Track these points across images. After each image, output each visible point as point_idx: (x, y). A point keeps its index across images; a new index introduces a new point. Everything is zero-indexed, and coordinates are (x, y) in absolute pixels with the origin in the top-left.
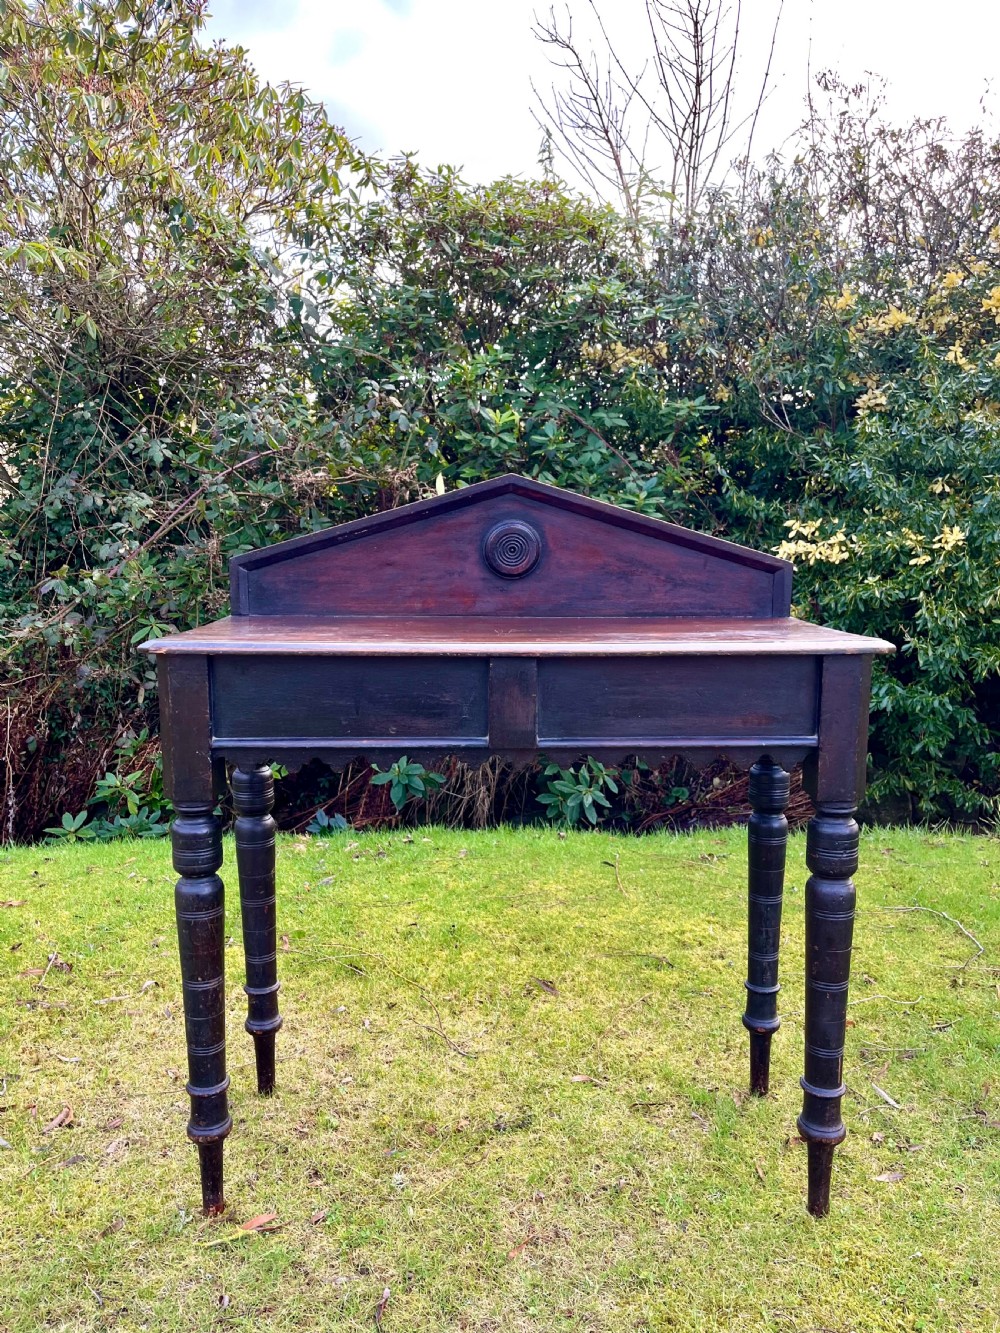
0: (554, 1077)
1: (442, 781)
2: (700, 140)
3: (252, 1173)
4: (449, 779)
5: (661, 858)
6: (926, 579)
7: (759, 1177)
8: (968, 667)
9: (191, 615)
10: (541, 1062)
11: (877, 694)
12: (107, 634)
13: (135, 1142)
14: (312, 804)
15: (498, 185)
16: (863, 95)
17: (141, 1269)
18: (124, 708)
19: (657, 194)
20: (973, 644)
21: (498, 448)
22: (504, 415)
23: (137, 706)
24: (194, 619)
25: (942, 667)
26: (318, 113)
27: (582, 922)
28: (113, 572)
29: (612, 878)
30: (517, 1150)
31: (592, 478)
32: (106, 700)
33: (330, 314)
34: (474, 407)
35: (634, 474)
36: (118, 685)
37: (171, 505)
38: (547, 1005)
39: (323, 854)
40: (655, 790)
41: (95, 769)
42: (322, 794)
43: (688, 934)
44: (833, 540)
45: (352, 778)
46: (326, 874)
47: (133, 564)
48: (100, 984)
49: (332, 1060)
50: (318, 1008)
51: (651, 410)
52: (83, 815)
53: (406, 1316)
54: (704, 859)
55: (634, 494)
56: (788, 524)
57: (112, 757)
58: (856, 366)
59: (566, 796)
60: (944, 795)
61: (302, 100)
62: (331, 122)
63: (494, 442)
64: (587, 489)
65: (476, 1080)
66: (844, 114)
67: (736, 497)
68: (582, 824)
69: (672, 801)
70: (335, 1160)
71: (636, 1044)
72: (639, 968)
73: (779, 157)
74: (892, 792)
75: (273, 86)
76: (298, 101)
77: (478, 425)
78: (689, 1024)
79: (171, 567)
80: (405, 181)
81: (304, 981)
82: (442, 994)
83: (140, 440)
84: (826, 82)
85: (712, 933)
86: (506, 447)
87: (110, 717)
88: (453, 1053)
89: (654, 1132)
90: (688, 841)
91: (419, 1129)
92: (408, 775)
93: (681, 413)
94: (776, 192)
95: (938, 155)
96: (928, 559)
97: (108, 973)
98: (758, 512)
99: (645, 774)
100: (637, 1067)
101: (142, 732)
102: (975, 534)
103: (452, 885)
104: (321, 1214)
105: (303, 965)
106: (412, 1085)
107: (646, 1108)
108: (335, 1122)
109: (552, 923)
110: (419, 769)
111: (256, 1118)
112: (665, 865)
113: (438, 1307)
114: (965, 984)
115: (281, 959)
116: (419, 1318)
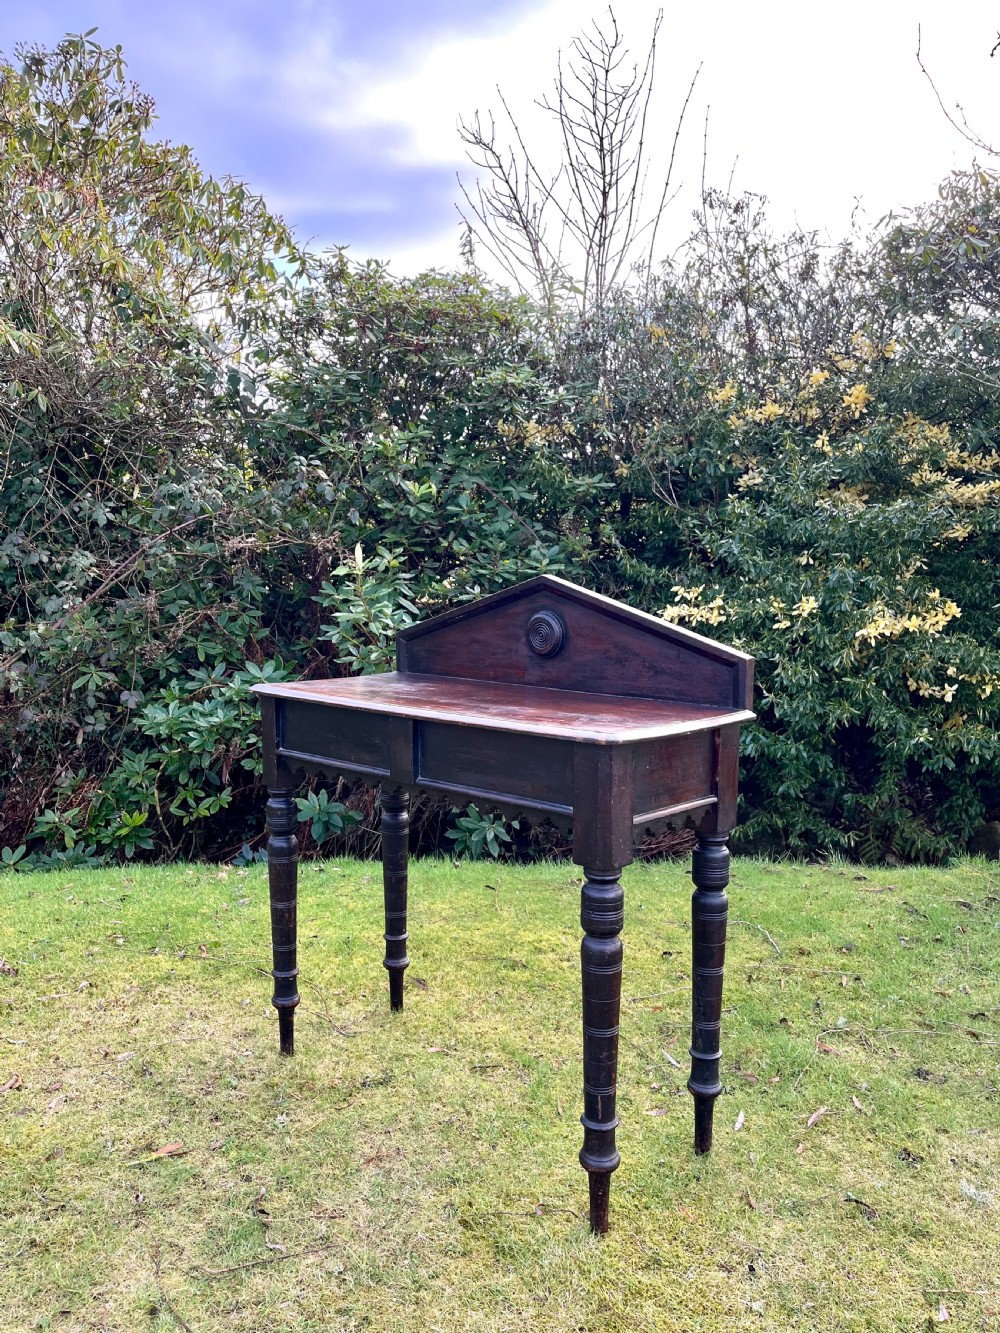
0: (415, 1049)
1: (361, 818)
2: (607, 240)
3: (165, 1118)
4: (367, 816)
5: (537, 883)
6: (786, 641)
7: (559, 1114)
8: (821, 719)
9: (129, 664)
10: (406, 1038)
11: (744, 742)
12: (49, 680)
13: (72, 1100)
14: (240, 840)
15: (424, 277)
16: (745, 212)
17: (76, 1181)
18: (63, 749)
19: (566, 288)
20: (828, 698)
21: (417, 516)
22: (423, 487)
23: (75, 748)
24: (132, 667)
25: (797, 719)
26: (258, 204)
28: (57, 625)
29: (491, 898)
30: (377, 1099)
31: (502, 545)
32: (46, 742)
33: (267, 385)
34: (396, 479)
35: (538, 543)
36: (58, 727)
37: (113, 563)
38: (418, 998)
39: (243, 880)
41: (34, 806)
42: (250, 831)
43: (544, 943)
44: (711, 605)
46: (243, 897)
47: (76, 616)
48: (42, 985)
49: (237, 1040)
50: (228, 1001)
51: (556, 485)
52: (22, 849)
53: (277, 1206)
54: (572, 883)
55: (537, 561)
56: (674, 589)
57: (51, 795)
58: (735, 451)
59: (471, 831)
60: (808, 831)
61: (242, 192)
62: (270, 211)
63: (412, 512)
64: (498, 554)
65: (351, 1052)
67: (629, 564)
68: (485, 855)
70: (233, 1108)
71: (483, 1025)
72: (498, 969)
73: (672, 263)
74: (764, 830)
75: (215, 179)
76: (239, 193)
77: (397, 494)
78: (531, 1010)
79: (112, 620)
80: (336, 273)
81: (217, 982)
82: (331, 990)
83: (86, 504)
85: (565, 942)
86: (424, 516)
87: (49, 758)
88: (335, 1034)
89: (485, 1086)
91: (301, 1088)
92: (328, 813)
93: (580, 489)
94: (670, 295)
95: (808, 271)
96: (788, 624)
97: (49, 976)
98: (648, 578)
100: (482, 1041)
101: (80, 772)
102: (827, 603)
103: (352, 905)
104: (218, 1144)
105: (217, 969)
106: (299, 1057)
107: (483, 1069)
108: (234, 1083)
109: (433, 935)
110: (339, 807)
111: (171, 1081)
112: (539, 888)
113: (301, 1200)
114: (758, 979)
115: (199, 964)
116: (286, 1207)
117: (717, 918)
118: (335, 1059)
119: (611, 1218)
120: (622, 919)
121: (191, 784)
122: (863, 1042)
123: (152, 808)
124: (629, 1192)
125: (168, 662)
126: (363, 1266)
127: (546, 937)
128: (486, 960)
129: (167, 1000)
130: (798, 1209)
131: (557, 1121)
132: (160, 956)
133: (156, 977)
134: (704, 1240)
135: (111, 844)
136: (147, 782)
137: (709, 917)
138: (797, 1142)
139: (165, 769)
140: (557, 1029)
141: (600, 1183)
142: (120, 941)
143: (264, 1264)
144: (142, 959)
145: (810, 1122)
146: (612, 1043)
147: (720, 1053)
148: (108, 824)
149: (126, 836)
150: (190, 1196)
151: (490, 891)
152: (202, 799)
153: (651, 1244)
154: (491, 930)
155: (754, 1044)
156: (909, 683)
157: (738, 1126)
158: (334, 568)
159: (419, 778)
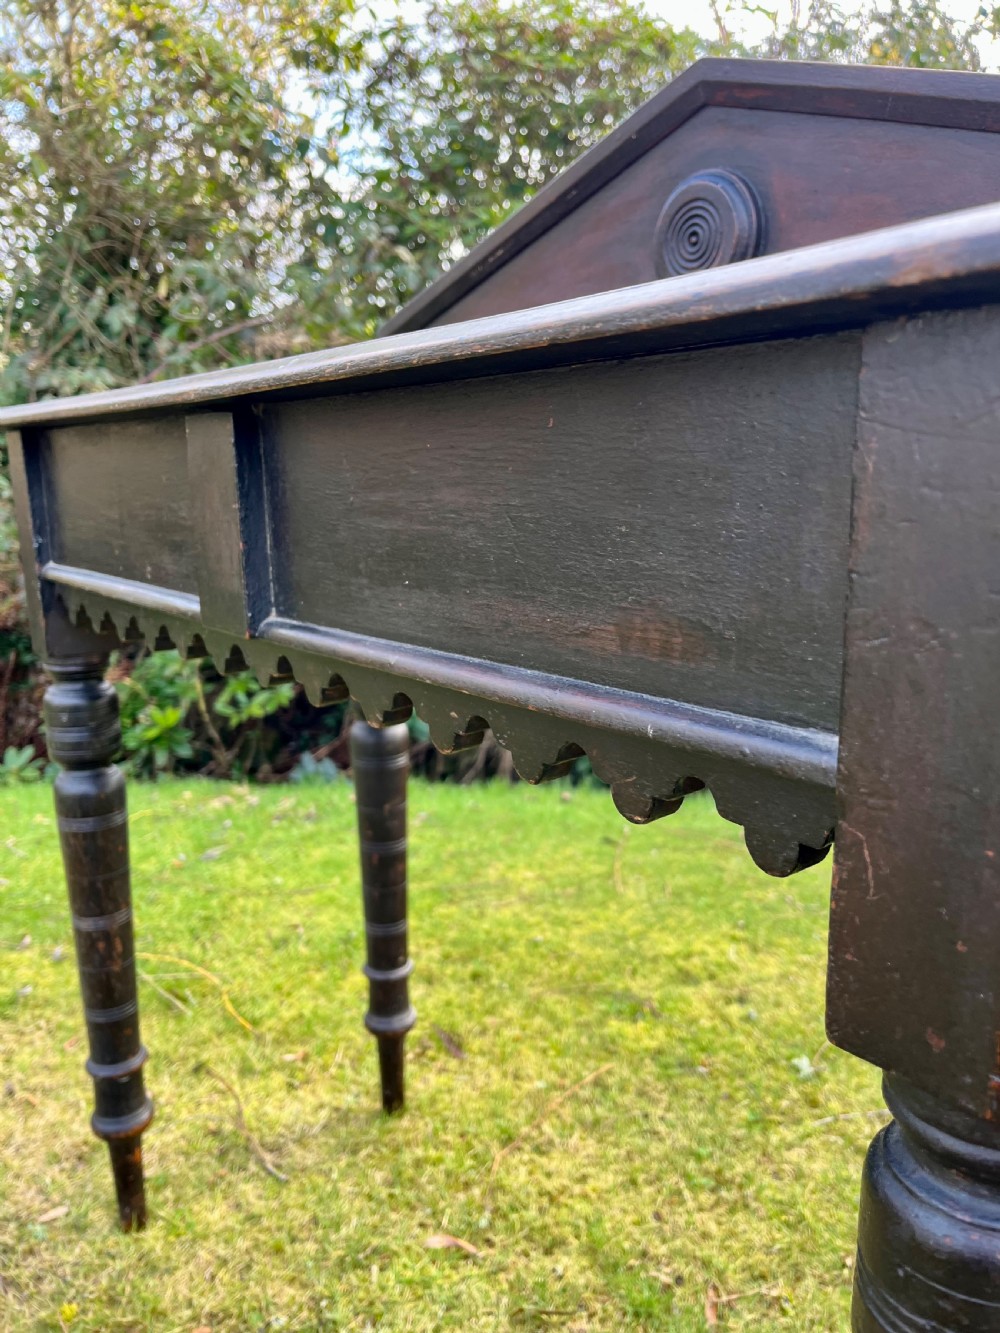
27: (543, 932)
38: (442, 1079)
72: (605, 1016)
85: (734, 958)
123: (194, 702)
127: (699, 946)
128: (583, 992)
135: (138, 749)
136: (187, 672)
148: (136, 722)
149: (156, 739)
151: (607, 848)
152: (255, 693)
154: (602, 927)
159: (273, 617)
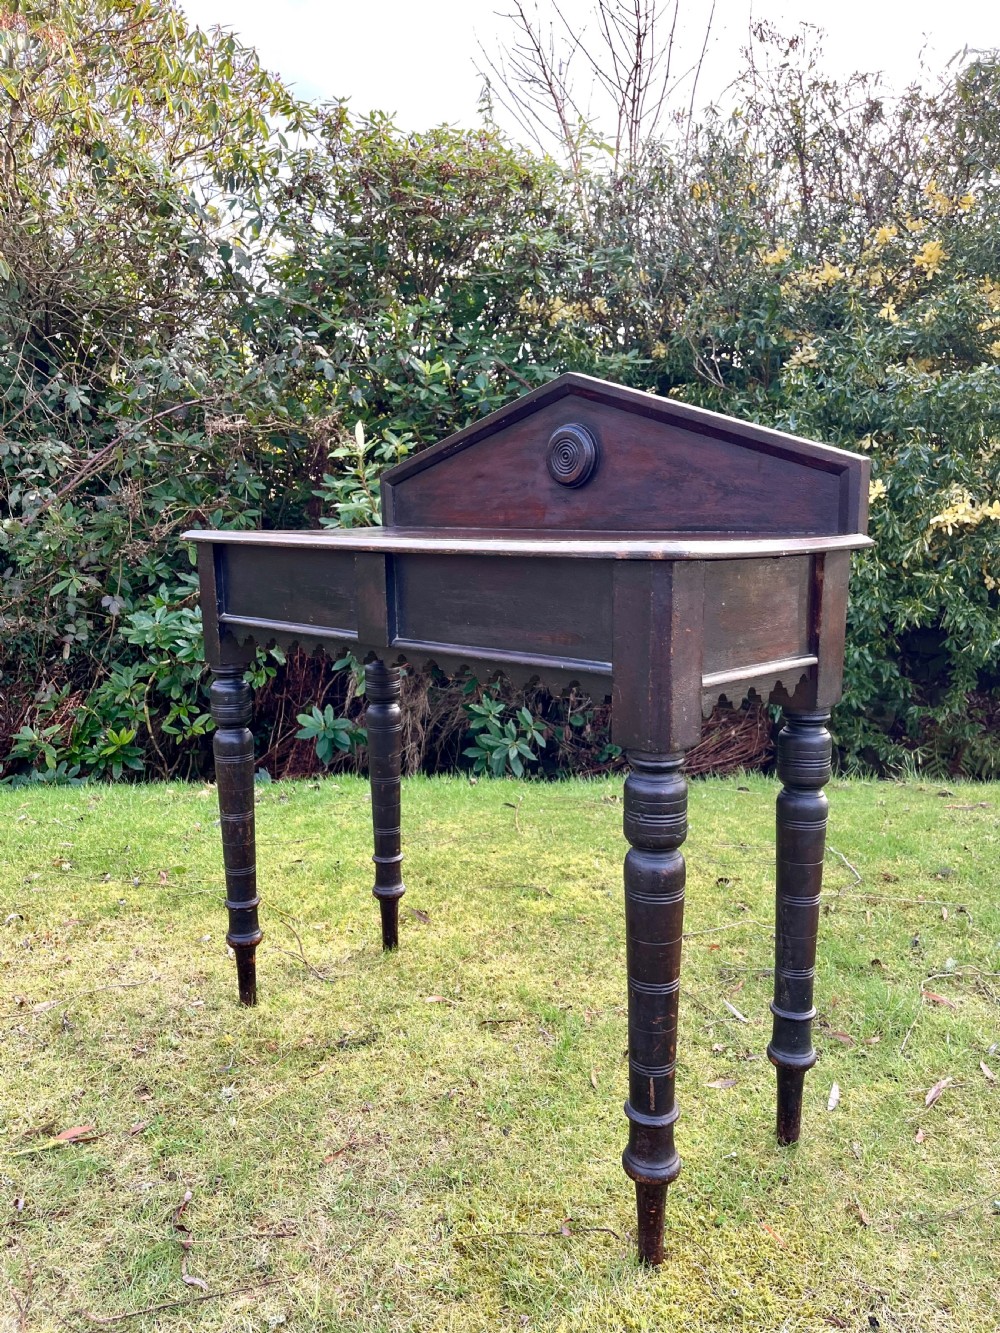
0: (409, 998)
2: (642, 94)
3: (78, 1088)
5: (564, 800)
7: (592, 1086)
8: (889, 620)
9: (114, 568)
10: (399, 984)
12: (25, 586)
15: (435, 133)
16: (800, 47)
18: (49, 664)
19: (595, 145)
20: (895, 597)
21: (428, 400)
22: (435, 367)
23: (61, 662)
24: (118, 573)
25: (862, 619)
26: (250, 57)
27: (471, 857)
28: (25, 520)
29: (510, 817)
30: (356, 1065)
32: (29, 656)
33: (265, 265)
34: (404, 357)
36: (42, 641)
37: (91, 454)
38: (417, 934)
40: (589, 747)
41: (17, 726)
43: (573, 868)
45: (282, 735)
49: (188, 986)
50: (184, 938)
51: (586, 364)
53: (204, 1217)
54: (606, 800)
57: (35, 713)
58: (789, 321)
59: (492, 749)
60: (867, 748)
61: (232, 44)
62: (264, 66)
63: (424, 394)
65: (329, 1002)
66: (784, 66)
68: (506, 770)
69: (605, 757)
70: (168, 1076)
71: (497, 967)
72: (517, 898)
73: (717, 110)
75: (203, 29)
76: (229, 45)
77: (408, 376)
78: (556, 949)
79: (92, 518)
80: (334, 125)
81: (176, 914)
82: (313, 924)
83: (58, 387)
84: (760, 32)
85: (597, 866)
86: (436, 399)
87: (33, 673)
88: (312, 978)
89: (498, 1047)
90: (597, 787)
91: (259, 1048)
92: (334, 730)
93: (614, 367)
94: (714, 145)
95: (874, 112)
99: (579, 730)
100: (495, 988)
101: (64, 688)
102: (897, 486)
103: (346, 826)
104: (141, 1126)
105: (176, 899)
106: (263, 1007)
107: (495, 1026)
108: (175, 1042)
109: (439, 858)
110: (344, 723)
111: (96, 1040)
112: (567, 806)
113: (240, 1209)
114: (837, 910)
115: (155, 894)
116: (217, 1218)
117: (813, 827)
118: (307, 1011)
119: (668, 1242)
120: (685, 825)
121: (184, 699)
122: (980, 990)
123: (143, 725)
124: (691, 1201)
125: (158, 567)
126: (313, 1315)
127: (574, 860)
128: (502, 888)
129: (110, 936)
130: (926, 1226)
131: (590, 1095)
132: (111, 883)
133: (100, 909)
134: (801, 1279)
135: (97, 764)
136: (136, 698)
137: (802, 826)
138: (915, 1128)
139: (155, 682)
140: (589, 973)
141: (651, 1198)
142: (66, 866)
143: (174, 1309)
144: (88, 887)
145: (928, 1099)
146: (670, 1003)
147: (813, 1012)
148: (93, 742)
149: (112, 756)
150: (90, 1200)
151: (508, 809)
152: (197, 716)
153: (727, 1284)
154: (510, 853)
155: (842, 992)
156: (986, 581)
157: (832, 1103)
158: (332, 451)
159: (397, 638)
